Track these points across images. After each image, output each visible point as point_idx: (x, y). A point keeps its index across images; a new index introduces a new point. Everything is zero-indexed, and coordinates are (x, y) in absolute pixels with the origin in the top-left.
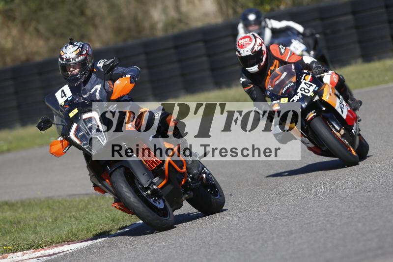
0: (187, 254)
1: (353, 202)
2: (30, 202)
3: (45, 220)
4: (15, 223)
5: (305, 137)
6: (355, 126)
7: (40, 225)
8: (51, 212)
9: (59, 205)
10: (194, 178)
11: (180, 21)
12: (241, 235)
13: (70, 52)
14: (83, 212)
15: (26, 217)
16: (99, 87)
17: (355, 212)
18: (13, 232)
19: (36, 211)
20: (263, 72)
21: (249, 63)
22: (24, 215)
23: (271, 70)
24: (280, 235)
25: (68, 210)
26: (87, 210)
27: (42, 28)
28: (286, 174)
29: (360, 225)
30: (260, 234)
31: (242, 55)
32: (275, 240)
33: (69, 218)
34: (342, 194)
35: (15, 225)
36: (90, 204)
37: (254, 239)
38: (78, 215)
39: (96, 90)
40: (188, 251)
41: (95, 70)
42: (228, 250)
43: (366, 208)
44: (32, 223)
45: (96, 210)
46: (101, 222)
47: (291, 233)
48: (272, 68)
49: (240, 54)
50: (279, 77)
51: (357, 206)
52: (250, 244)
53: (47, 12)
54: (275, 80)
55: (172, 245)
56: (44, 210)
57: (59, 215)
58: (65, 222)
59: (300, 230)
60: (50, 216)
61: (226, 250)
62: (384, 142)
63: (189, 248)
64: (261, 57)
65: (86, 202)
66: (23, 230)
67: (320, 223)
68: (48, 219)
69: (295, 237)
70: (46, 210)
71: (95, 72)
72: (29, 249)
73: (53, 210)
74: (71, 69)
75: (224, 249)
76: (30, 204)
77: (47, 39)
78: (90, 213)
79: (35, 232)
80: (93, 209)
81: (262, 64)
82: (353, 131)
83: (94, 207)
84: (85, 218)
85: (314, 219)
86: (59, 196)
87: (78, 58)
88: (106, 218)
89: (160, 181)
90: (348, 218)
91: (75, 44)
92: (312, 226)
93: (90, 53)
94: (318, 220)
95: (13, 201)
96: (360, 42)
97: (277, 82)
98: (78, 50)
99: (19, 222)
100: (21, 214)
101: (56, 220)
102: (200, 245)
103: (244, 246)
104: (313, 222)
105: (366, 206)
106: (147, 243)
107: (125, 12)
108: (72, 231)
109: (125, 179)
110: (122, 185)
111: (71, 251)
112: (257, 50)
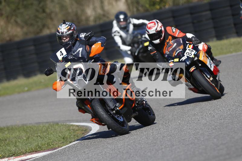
0: (109, 159)
1: (211, 126)
2: (12, 128)
3: (21, 139)
4: (3, 141)
5: (189, 82)
6: (218, 75)
7: (19, 142)
8: (25, 134)
9: (30, 129)
10: (138, 104)
11: (104, 15)
12: (142, 147)
13: (64, 29)
14: (45, 134)
15: (10, 137)
16: (81, 49)
17: (212, 132)
18: (2, 146)
19: (16, 133)
20: (162, 43)
21: (154, 38)
22: (9, 135)
23: (167, 42)
24: (167, 146)
25: (36, 132)
26: (47, 132)
27: (19, 20)
28: (176, 104)
29: (215, 140)
30: (154, 146)
31: (150, 33)
32: (163, 150)
33: (37, 137)
34: (204, 121)
35: (3, 142)
36: (49, 128)
37: (150, 149)
38: (42, 135)
39: (79, 51)
40: (110, 157)
41: (78, 39)
42: (134, 156)
43: (219, 130)
44: (14, 140)
45: (53, 132)
46: (56, 139)
47: (173, 145)
48: (168, 41)
49: (149, 33)
50: (172, 46)
51: (213, 128)
52: (148, 152)
53: (22, 10)
54: (169, 48)
55: (100, 153)
56: (21, 132)
57: (30, 136)
58: (34, 140)
59: (179, 144)
60: (25, 136)
61: (133, 156)
62: (230, 89)
63: (111, 155)
64: (161, 34)
65: (47, 127)
66: (8, 145)
67: (191, 139)
68: (23, 138)
69: (175, 148)
70: (22, 132)
71: (78, 40)
72: (12, 156)
73: (27, 132)
74: (64, 39)
75: (132, 156)
76: (12, 129)
77: (22, 27)
78: (50, 134)
79: (15, 146)
80: (51, 131)
81: (162, 39)
82: (217, 78)
83: (52, 130)
84: (46, 137)
85: (187, 136)
86: (30, 124)
87: (68, 32)
88: (59, 136)
89: (120, 105)
90: (208, 136)
91: (67, 23)
92: (186, 141)
93: (75, 29)
94: (190, 137)
95: (2, 127)
96: (215, 28)
97: (171, 49)
98: (69, 27)
99: (6, 140)
100: (6, 134)
101: (28, 138)
102: (117, 153)
103: (144, 153)
104: (186, 138)
105: (219, 129)
106: (85, 152)
107: (70, 10)
108: (38, 145)
109: (100, 104)
110: (98, 107)
111: (38, 157)
112: (159, 30)
